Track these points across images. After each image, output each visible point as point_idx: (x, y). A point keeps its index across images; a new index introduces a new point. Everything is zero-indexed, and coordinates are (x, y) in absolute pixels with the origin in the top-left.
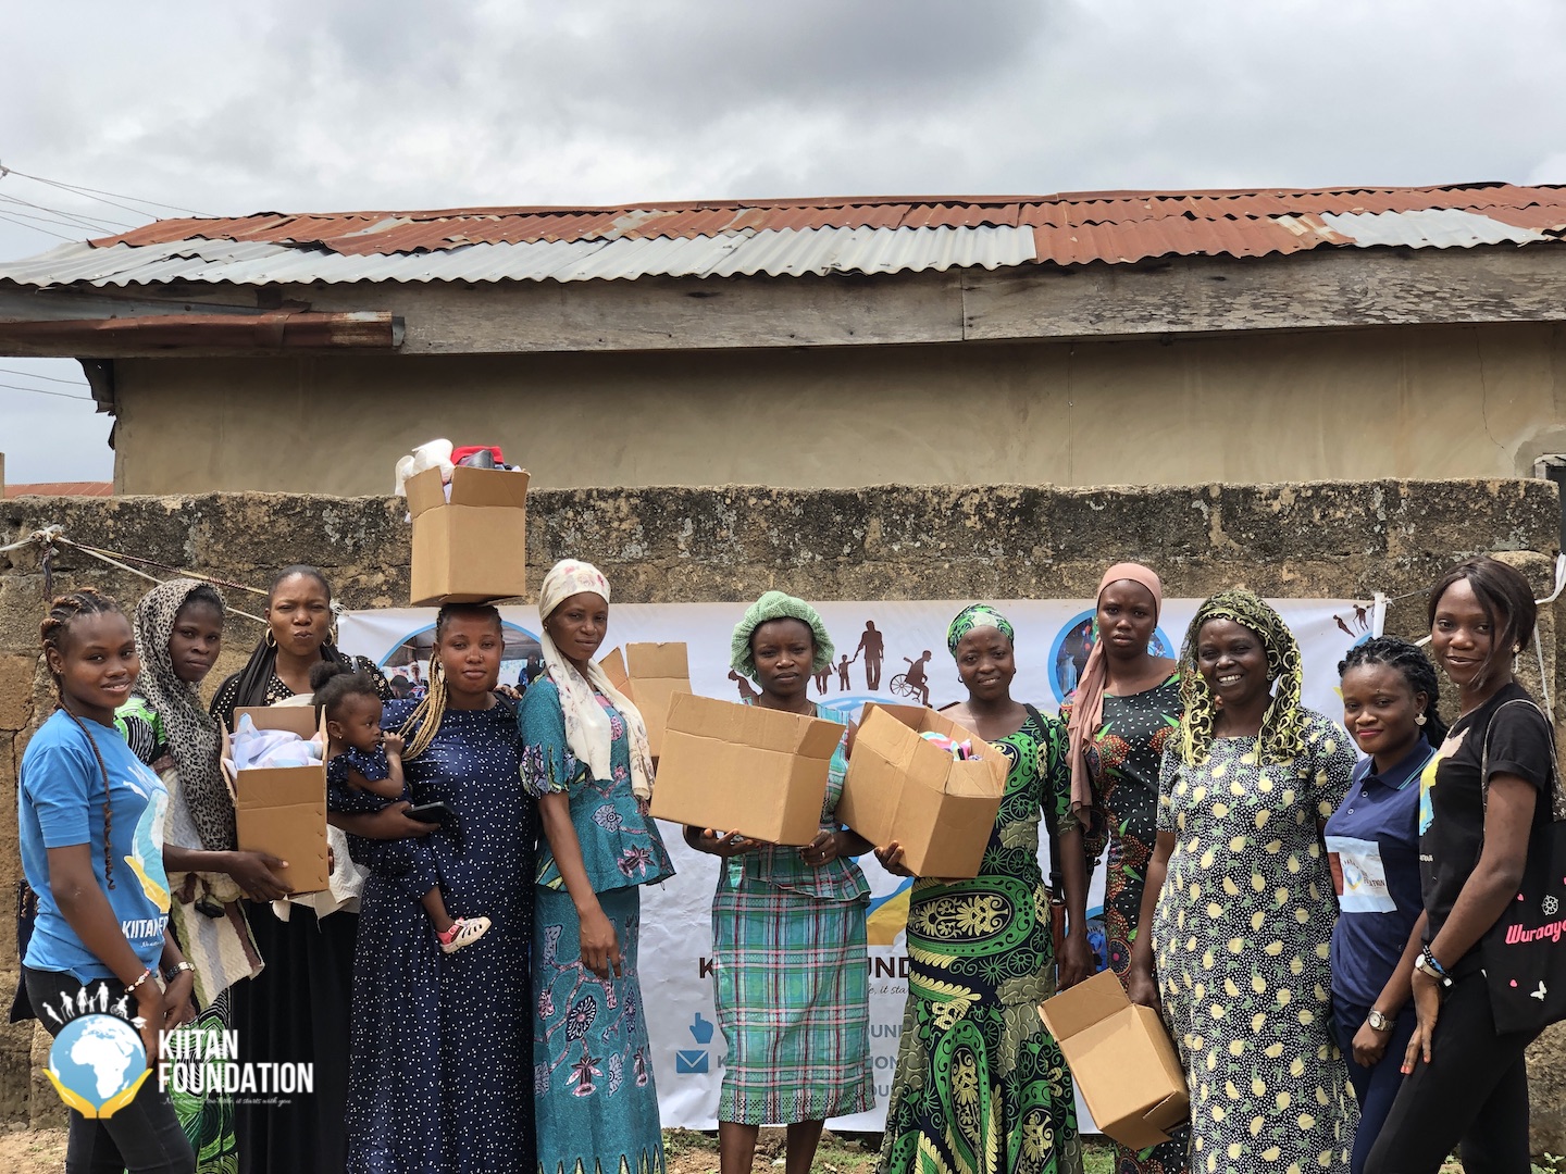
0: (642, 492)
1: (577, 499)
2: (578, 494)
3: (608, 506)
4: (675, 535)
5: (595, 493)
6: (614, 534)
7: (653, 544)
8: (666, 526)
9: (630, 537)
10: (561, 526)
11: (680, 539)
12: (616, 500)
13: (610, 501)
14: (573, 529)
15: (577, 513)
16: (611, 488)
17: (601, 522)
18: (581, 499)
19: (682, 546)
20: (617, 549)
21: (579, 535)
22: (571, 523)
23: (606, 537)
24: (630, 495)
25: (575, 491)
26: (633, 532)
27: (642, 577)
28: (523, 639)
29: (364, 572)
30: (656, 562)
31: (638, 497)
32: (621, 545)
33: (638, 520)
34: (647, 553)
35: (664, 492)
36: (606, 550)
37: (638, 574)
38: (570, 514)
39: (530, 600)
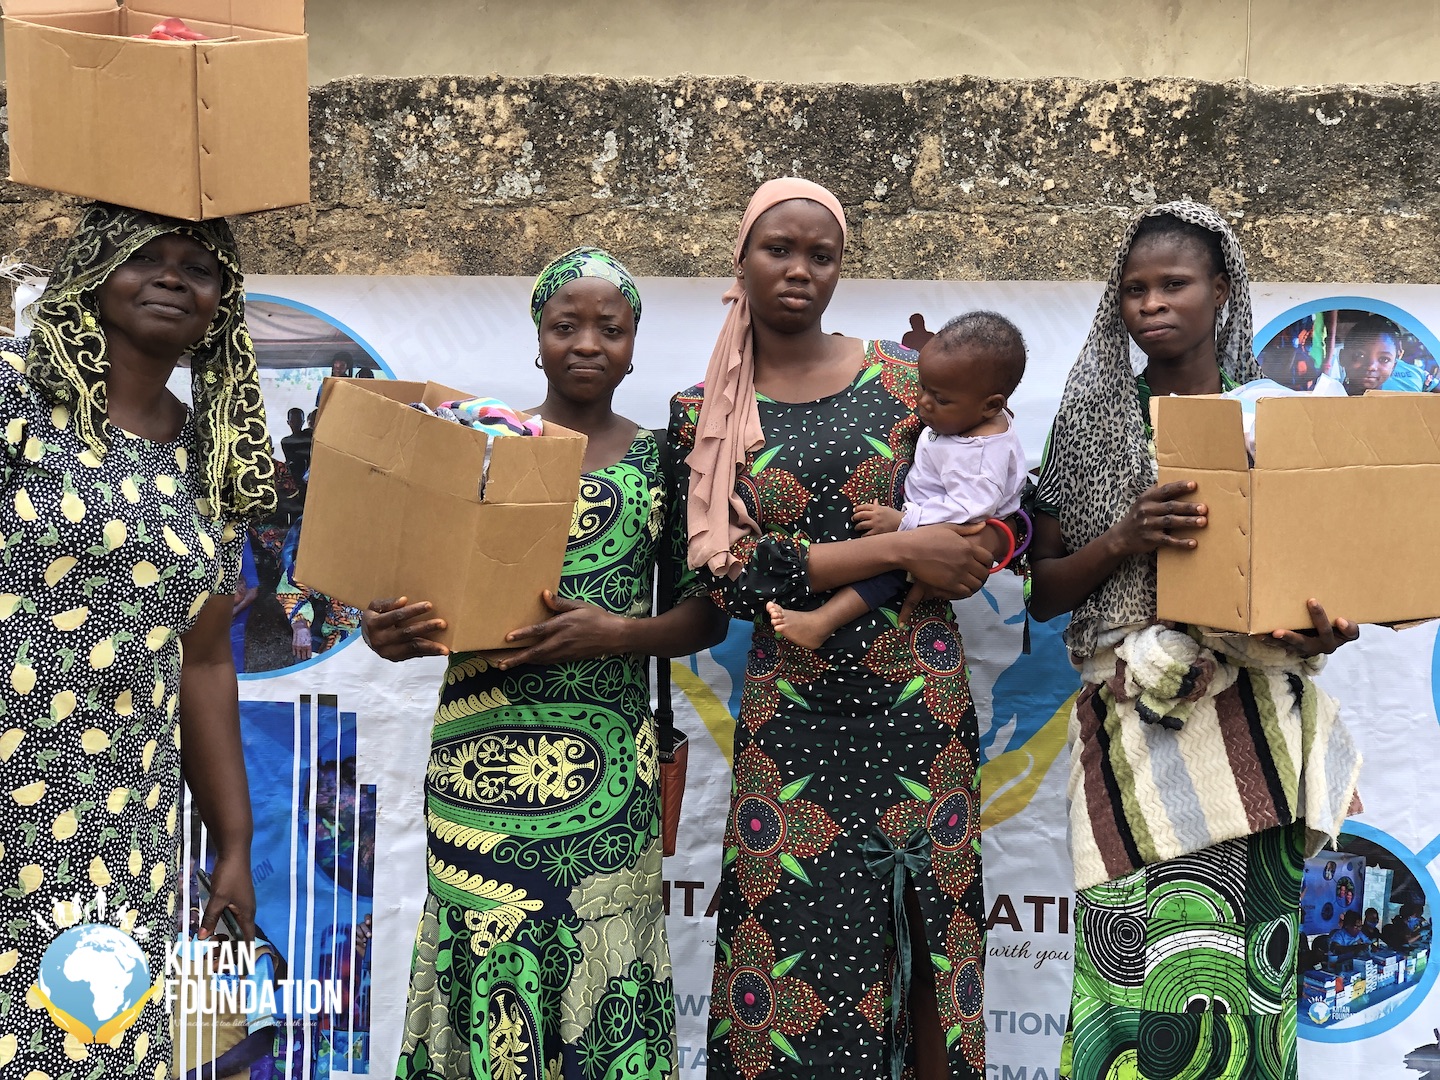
0: (532, 84)
3: (476, 107)
5: (453, 85)
6: (485, 157)
7: (550, 174)
8: (573, 143)
9: (512, 161)
12: (488, 97)
13: (479, 98)
14: (416, 146)
15: (422, 118)
16: (480, 76)
17: (463, 134)
18: (429, 94)
19: (598, 179)
20: (488, 181)
21: (425, 157)
22: (413, 136)
23: (471, 161)
24: (512, 90)
25: (420, 80)
26: (516, 152)
27: (530, 230)
29: (64, 212)
30: (554, 204)
31: (526, 92)
32: (496, 175)
33: (525, 132)
34: (539, 190)
35: (569, 85)
36: (471, 183)
37: (522, 226)
38: (412, 120)
39: (341, 266)
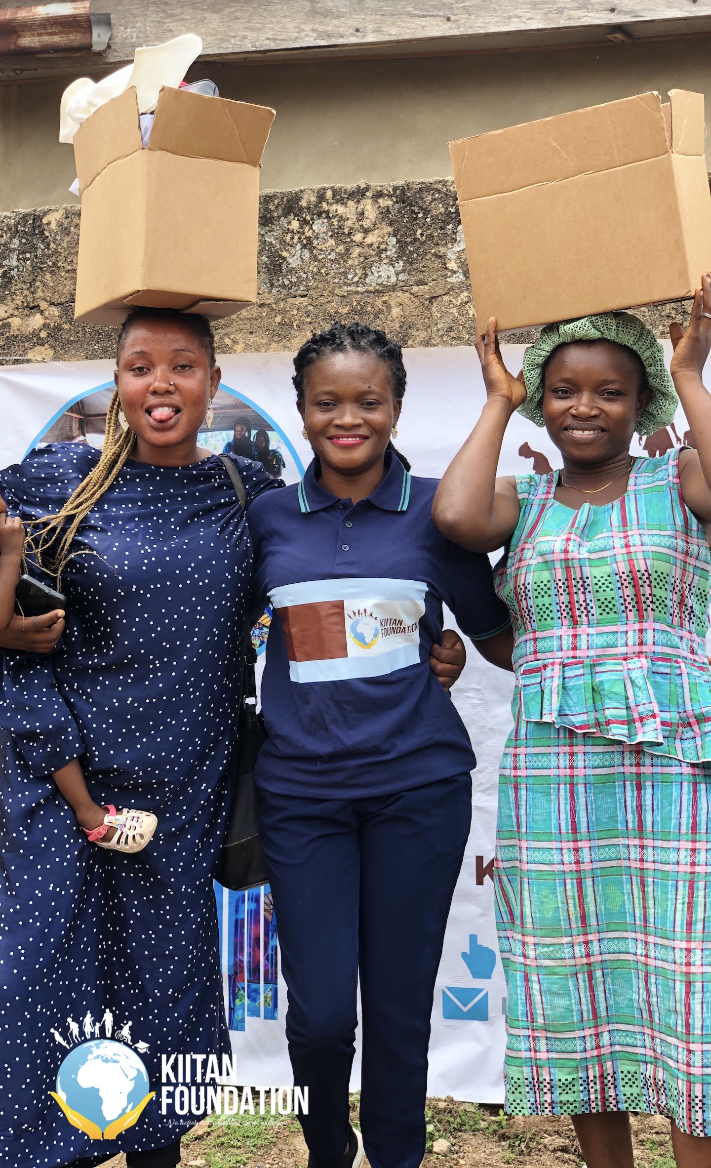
0: (395, 189)
1: (303, 203)
2: (306, 197)
3: (348, 210)
4: (442, 250)
5: (329, 194)
6: (356, 251)
7: (411, 263)
8: (431, 237)
9: (379, 255)
10: (282, 242)
11: (450, 255)
12: (358, 202)
13: (351, 203)
14: (299, 246)
15: (304, 222)
16: (350, 186)
17: (338, 234)
18: (309, 203)
19: (452, 265)
20: (359, 272)
21: (307, 254)
22: (296, 237)
23: (345, 255)
24: (379, 195)
25: (301, 191)
26: (383, 247)
27: (396, 311)
28: (229, 402)
29: (16, 313)
30: (415, 289)
31: (390, 196)
32: (366, 266)
33: (390, 229)
34: (402, 277)
35: (427, 188)
36: (345, 274)
37: (389, 307)
38: (295, 225)
39: (239, 347)
